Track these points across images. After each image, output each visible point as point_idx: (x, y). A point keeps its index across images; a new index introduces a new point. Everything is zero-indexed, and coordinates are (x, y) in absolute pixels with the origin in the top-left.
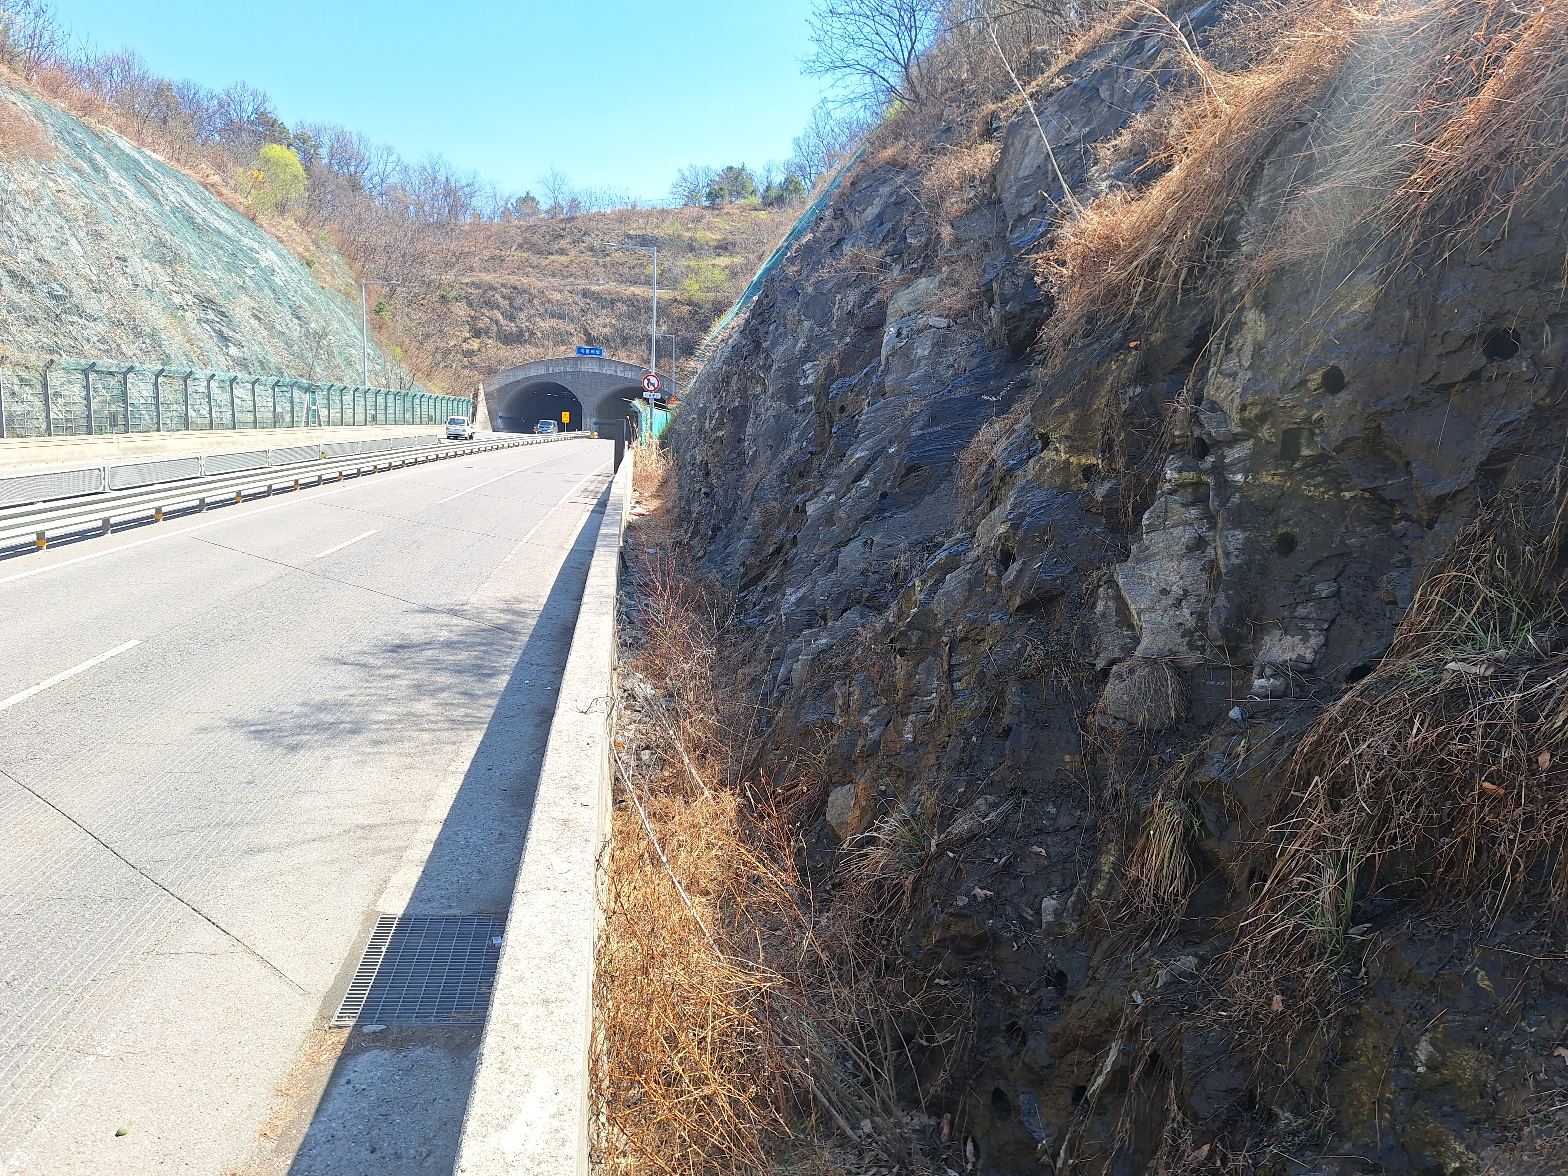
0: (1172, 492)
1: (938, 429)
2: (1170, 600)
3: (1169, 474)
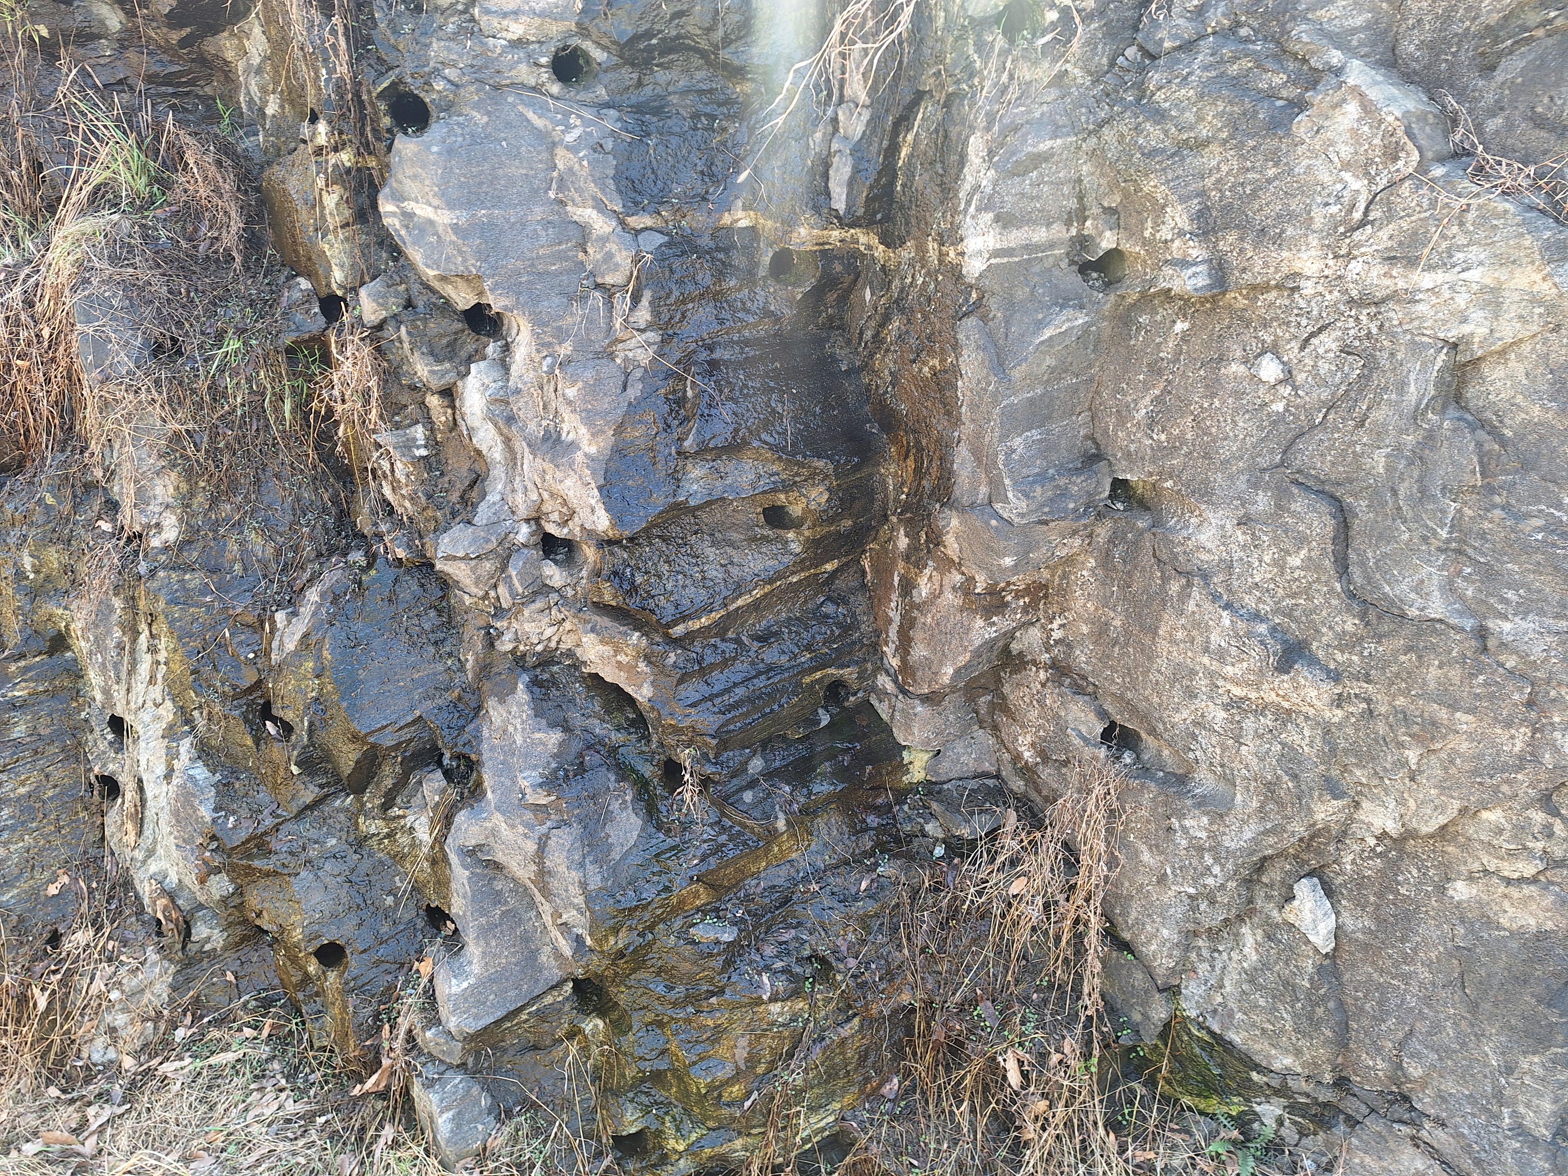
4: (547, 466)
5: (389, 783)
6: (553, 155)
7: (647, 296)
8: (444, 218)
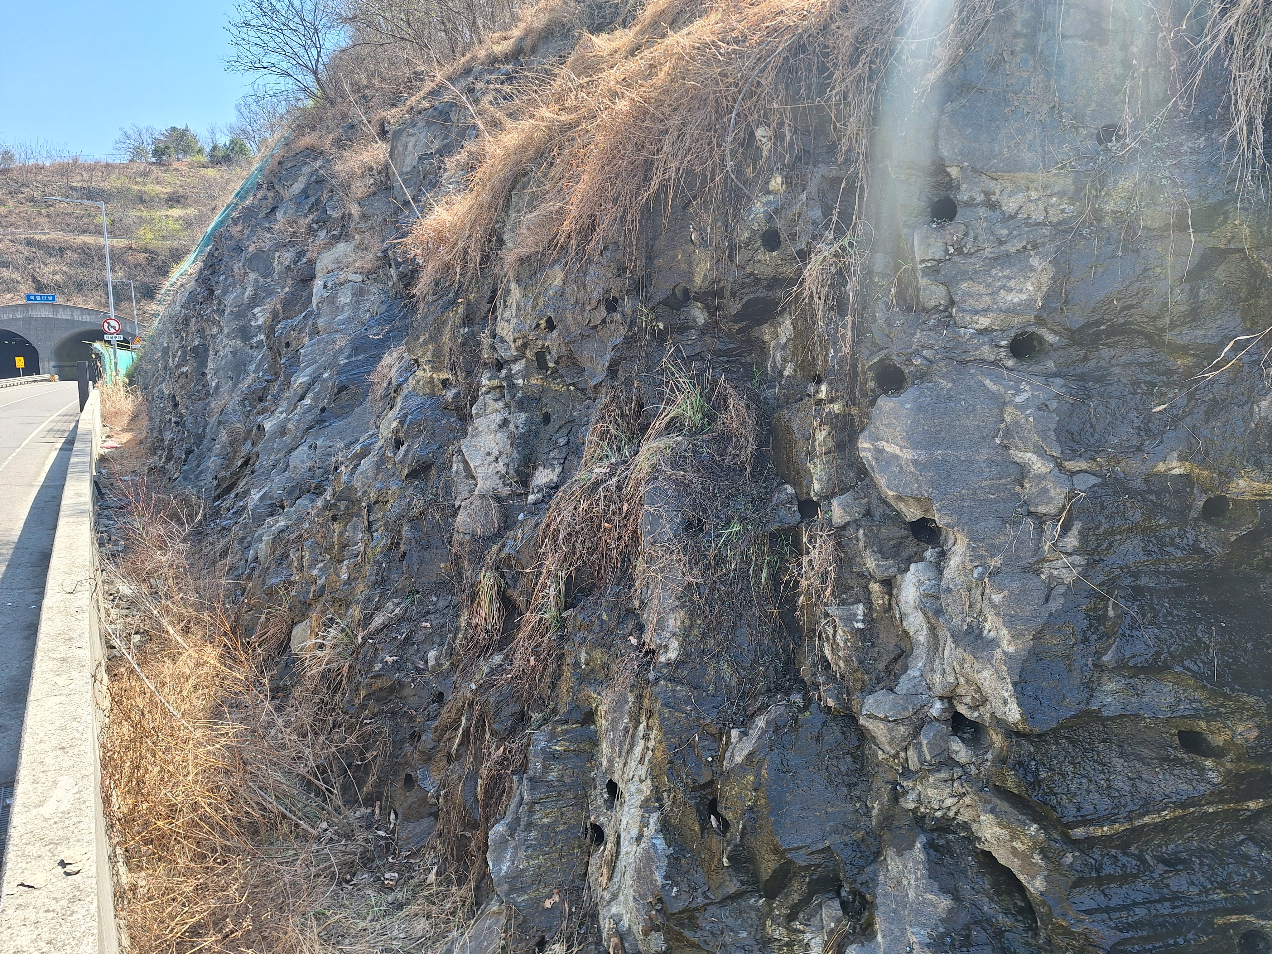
0: (487, 393)
1: (359, 358)
2: (491, 458)
3: (485, 382)
4: (968, 656)
5: (796, 897)
6: (1002, 412)
7: (1077, 527)
8: (908, 455)
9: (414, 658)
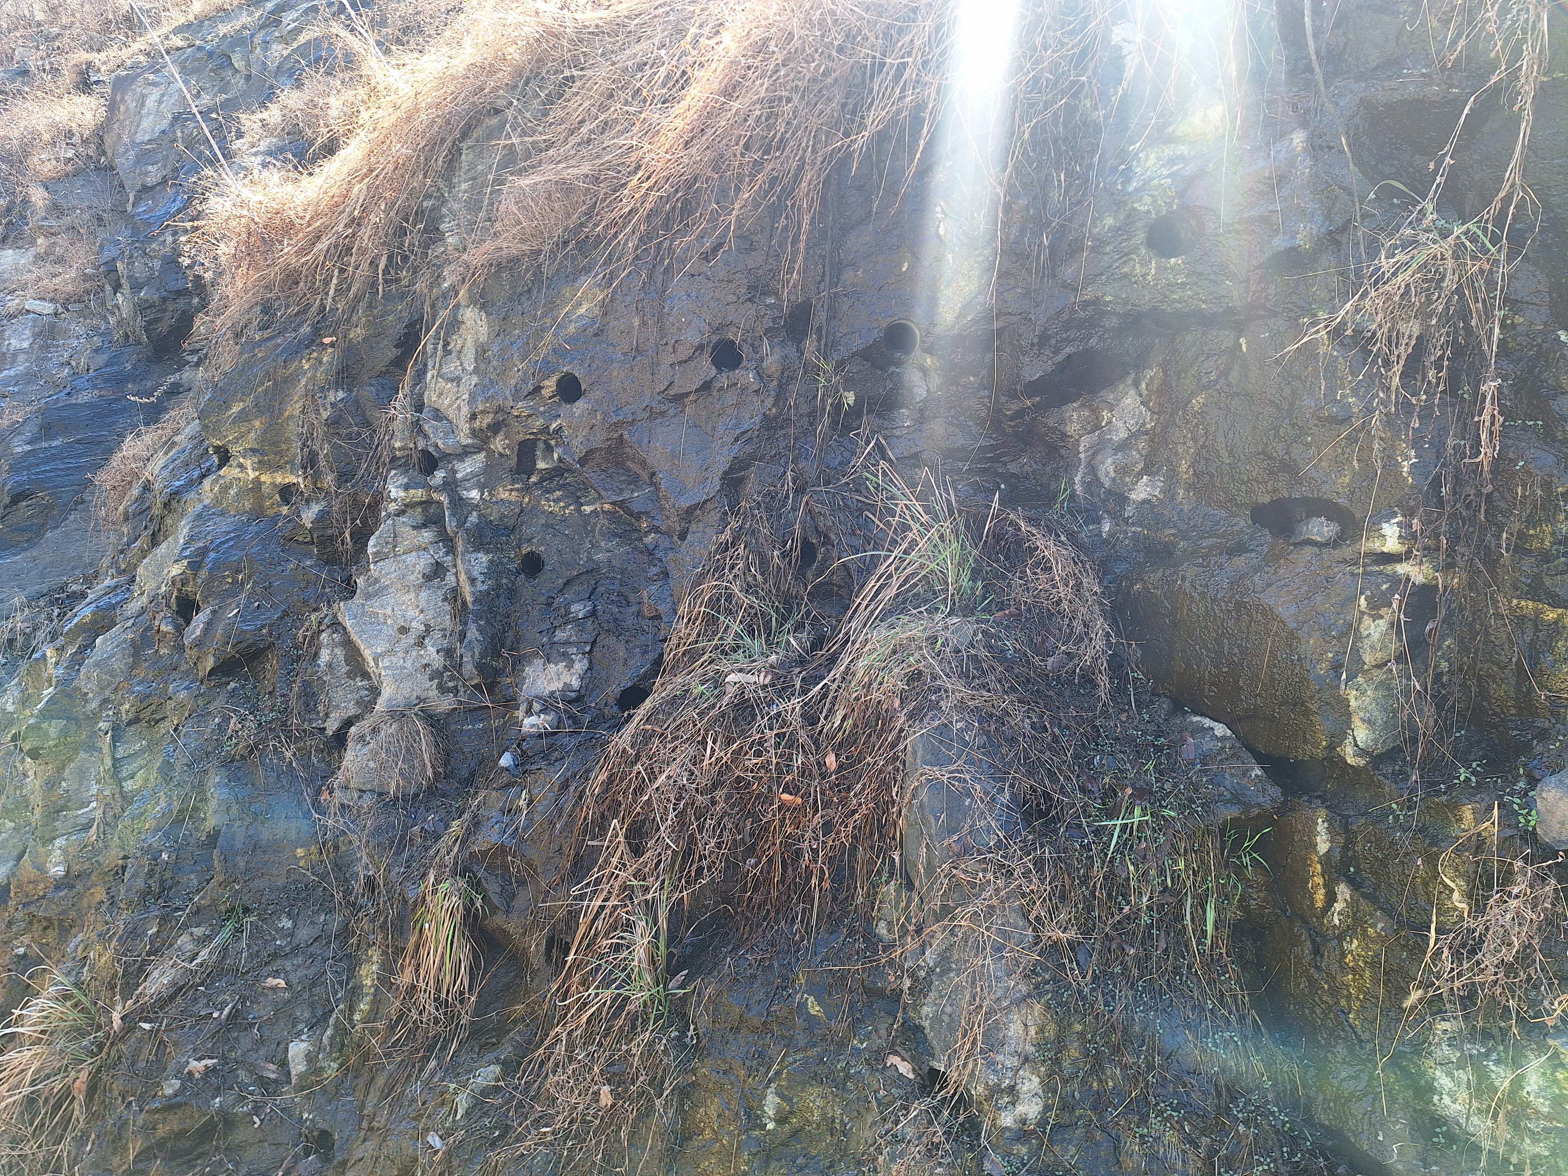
0: (400, 513)
1: (55, 443)
2: (411, 639)
3: (395, 492)
9: (252, 1057)
